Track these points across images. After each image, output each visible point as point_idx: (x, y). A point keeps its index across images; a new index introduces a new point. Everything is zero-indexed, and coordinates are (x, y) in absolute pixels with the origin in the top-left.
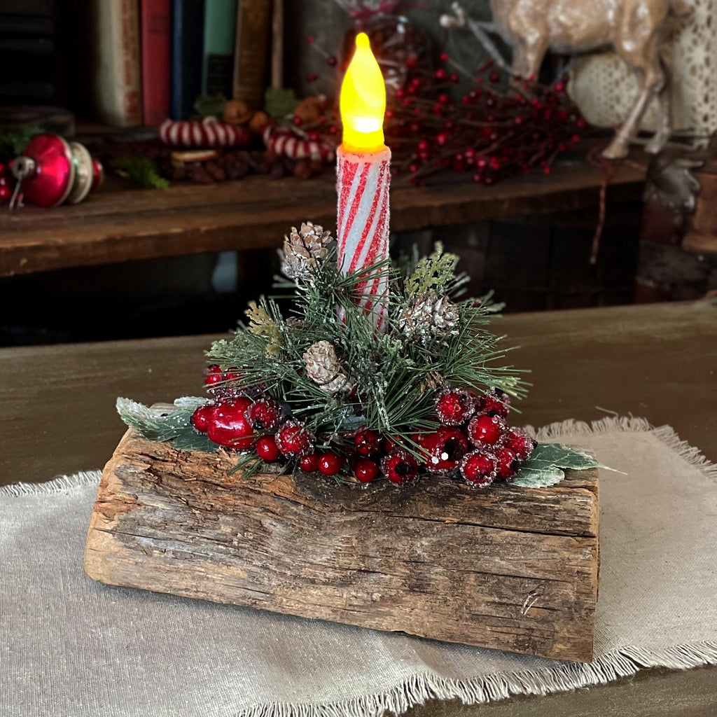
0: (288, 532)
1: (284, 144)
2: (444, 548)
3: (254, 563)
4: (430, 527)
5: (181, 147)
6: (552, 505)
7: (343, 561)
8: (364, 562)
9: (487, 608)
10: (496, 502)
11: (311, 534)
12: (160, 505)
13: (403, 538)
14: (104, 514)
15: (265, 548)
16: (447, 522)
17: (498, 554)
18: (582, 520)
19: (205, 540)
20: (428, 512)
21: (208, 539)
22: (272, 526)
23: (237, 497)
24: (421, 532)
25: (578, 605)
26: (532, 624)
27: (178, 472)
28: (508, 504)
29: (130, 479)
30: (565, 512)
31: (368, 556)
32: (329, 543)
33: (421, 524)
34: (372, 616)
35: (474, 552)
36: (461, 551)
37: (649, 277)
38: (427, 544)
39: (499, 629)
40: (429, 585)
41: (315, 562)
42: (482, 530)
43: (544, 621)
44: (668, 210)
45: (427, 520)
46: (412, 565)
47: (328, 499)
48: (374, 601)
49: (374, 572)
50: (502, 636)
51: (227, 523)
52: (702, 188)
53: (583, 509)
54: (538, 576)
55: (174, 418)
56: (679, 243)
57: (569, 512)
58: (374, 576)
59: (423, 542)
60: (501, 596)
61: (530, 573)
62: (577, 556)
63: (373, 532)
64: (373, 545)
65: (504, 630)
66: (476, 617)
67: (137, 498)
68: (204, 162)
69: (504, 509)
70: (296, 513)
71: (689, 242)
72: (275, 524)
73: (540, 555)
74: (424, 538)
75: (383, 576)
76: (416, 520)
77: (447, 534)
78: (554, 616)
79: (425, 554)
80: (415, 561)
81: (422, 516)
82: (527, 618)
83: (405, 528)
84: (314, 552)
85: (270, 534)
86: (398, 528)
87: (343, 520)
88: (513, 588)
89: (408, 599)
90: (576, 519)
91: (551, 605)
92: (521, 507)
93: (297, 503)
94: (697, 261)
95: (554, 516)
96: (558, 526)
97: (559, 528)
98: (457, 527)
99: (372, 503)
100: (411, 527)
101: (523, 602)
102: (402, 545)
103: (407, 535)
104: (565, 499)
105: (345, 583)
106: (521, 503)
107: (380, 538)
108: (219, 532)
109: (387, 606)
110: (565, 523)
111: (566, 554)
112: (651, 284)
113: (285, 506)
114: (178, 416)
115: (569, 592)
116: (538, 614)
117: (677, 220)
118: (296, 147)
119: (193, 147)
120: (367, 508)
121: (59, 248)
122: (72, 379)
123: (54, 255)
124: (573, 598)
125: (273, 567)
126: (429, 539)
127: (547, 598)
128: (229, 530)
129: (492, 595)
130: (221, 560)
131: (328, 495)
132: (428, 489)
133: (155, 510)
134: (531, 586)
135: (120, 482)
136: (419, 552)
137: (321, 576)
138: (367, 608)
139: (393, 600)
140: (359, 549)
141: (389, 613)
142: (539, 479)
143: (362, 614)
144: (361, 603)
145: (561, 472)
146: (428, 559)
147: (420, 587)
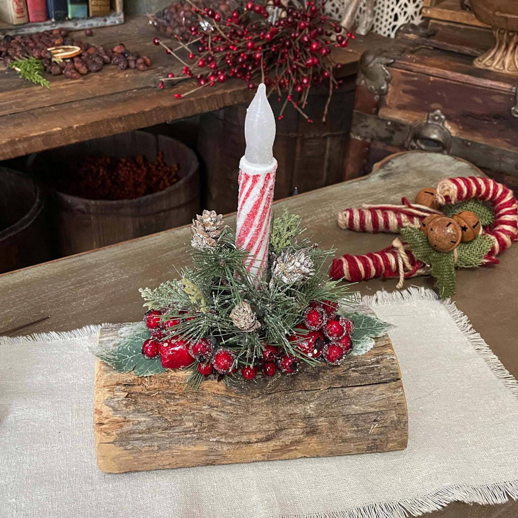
0: (229, 417)
2: (324, 407)
3: (211, 440)
4: (313, 395)
6: (376, 366)
7: (265, 427)
8: (278, 425)
9: (351, 435)
10: (346, 371)
11: (244, 416)
12: (143, 419)
13: (299, 405)
14: (105, 433)
15: (216, 430)
16: (321, 389)
17: (353, 403)
18: (394, 372)
19: (177, 433)
20: (310, 385)
21: (178, 432)
22: (218, 416)
23: (190, 401)
24: (308, 400)
25: (399, 421)
26: (376, 437)
27: (145, 391)
28: (352, 370)
29: (117, 406)
30: (384, 369)
31: (280, 421)
32: (255, 419)
33: (307, 394)
35: (341, 405)
37: (358, 134)
38: (313, 406)
39: (358, 443)
40: (317, 429)
41: (248, 431)
42: (342, 390)
43: (382, 433)
44: (371, 92)
45: (310, 391)
46: (306, 420)
47: (248, 390)
48: (287, 445)
49: (284, 429)
50: (359, 447)
51: (189, 421)
52: (392, 77)
53: (393, 364)
54: (376, 410)
55: (125, 348)
56: (377, 113)
57: (386, 368)
58: (285, 431)
59: (311, 406)
60: (357, 426)
61: (372, 409)
62: (395, 395)
63: (280, 406)
64: (282, 414)
65: (361, 443)
66: (345, 441)
67: (125, 418)
69: (351, 374)
70: (231, 404)
71: (383, 112)
72: (220, 414)
73: (376, 398)
74: (311, 403)
75: (290, 430)
76: (304, 392)
77: (323, 397)
78: (387, 430)
79: (313, 412)
80: (307, 418)
81: (307, 389)
82: (373, 435)
83: (298, 399)
84: (247, 426)
85: (217, 421)
86: (294, 400)
87: (261, 402)
88: (364, 421)
89: (306, 439)
90: (391, 372)
91: (385, 425)
92: (360, 371)
93: (230, 398)
94: (387, 125)
95: (379, 373)
96: (382, 378)
97: (383, 380)
98: (328, 391)
99: (276, 387)
100: (302, 398)
101: (370, 427)
102: (299, 410)
103: (301, 403)
104: (382, 359)
105: (268, 439)
106: (359, 368)
107: (285, 409)
108: (185, 426)
109: (295, 446)
110: (386, 376)
111: (390, 394)
112: (359, 138)
113: (223, 401)
114: (127, 345)
115: (394, 416)
116: (378, 431)
117: (376, 98)
120: (273, 391)
124: (396, 418)
125: (223, 440)
126: (313, 403)
127: (383, 421)
128: (191, 424)
129: (353, 427)
131: (248, 388)
132: (305, 371)
133: (139, 423)
134: (374, 417)
135: (111, 409)
136: (310, 412)
137: (253, 438)
138: (283, 449)
139: (298, 442)
140: (274, 418)
141: (296, 449)
142: (362, 347)
143: (280, 453)
144: (279, 448)
145: (372, 339)
146: (315, 415)
147: (312, 431)
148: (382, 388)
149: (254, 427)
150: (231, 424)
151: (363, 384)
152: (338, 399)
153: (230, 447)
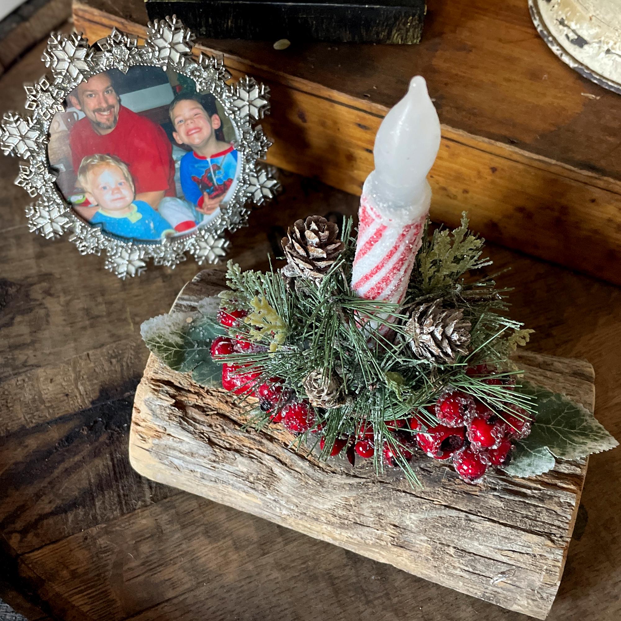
0: (295, 482)
3: (268, 496)
7: (342, 512)
8: (359, 518)
10: (484, 492)
12: (186, 439)
13: (395, 508)
14: (140, 435)
15: (276, 488)
16: (435, 502)
17: (477, 540)
19: (226, 472)
20: (420, 490)
21: (228, 471)
22: (281, 475)
24: (411, 507)
25: (542, 589)
27: (200, 403)
29: (158, 411)
32: (330, 498)
33: (412, 500)
35: (456, 534)
36: (445, 531)
38: (415, 519)
41: (318, 507)
45: (418, 497)
46: (401, 530)
51: (243, 464)
54: (510, 562)
58: (368, 529)
59: (412, 517)
62: (549, 555)
63: (368, 498)
64: (368, 508)
65: (474, 587)
66: (451, 575)
67: (165, 430)
69: (490, 500)
70: (302, 467)
72: (284, 474)
74: (413, 513)
75: (375, 531)
76: (408, 495)
79: (413, 525)
80: (404, 528)
82: (495, 586)
83: (397, 500)
85: (280, 479)
86: (391, 499)
87: (343, 482)
88: (487, 566)
89: (395, 551)
92: (506, 500)
93: (303, 459)
96: (537, 526)
97: (538, 528)
100: (403, 501)
102: (393, 516)
104: (551, 497)
108: (237, 468)
111: (539, 551)
113: (293, 459)
116: (505, 586)
120: (365, 476)
124: (538, 584)
126: (417, 515)
127: (515, 578)
128: (245, 470)
129: (467, 566)
130: (240, 488)
133: (181, 442)
135: (150, 412)
136: (408, 522)
142: (529, 465)
145: (553, 459)
146: (415, 529)
151: (501, 521)
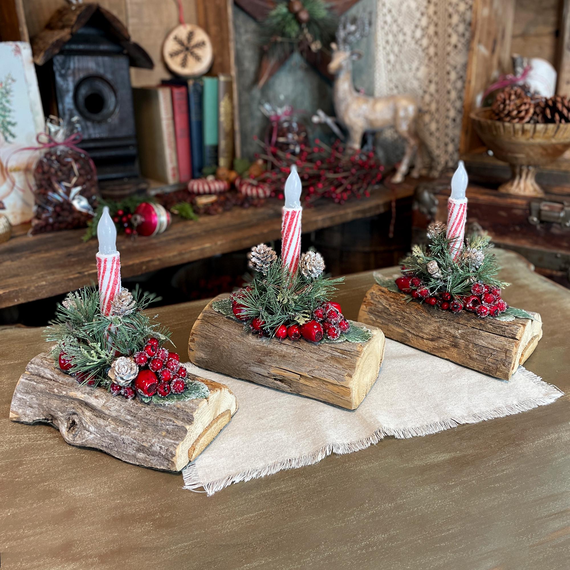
1: (246, 189)
2: (465, 334)
4: (462, 327)
5: (199, 194)
6: (506, 327)
9: (476, 356)
11: (424, 323)
18: (514, 333)
26: (490, 364)
28: (490, 324)
30: (509, 330)
31: (440, 333)
34: (439, 352)
39: (479, 364)
40: (458, 346)
43: (494, 364)
48: (440, 348)
49: (442, 338)
50: (480, 366)
53: (516, 330)
57: (511, 330)
60: (481, 353)
61: (492, 347)
68: (212, 204)
73: (497, 342)
77: (467, 330)
78: (498, 363)
81: (460, 323)
84: (424, 329)
90: (512, 333)
91: (497, 359)
95: (505, 331)
98: (471, 328)
99: (445, 317)
101: (488, 356)
105: (432, 340)
106: (495, 325)
107: (445, 328)
109: (445, 350)
110: (508, 333)
115: (504, 356)
118: (252, 190)
119: (205, 194)
121: (159, 260)
122: (175, 324)
123: (157, 263)
125: (411, 331)
134: (491, 351)
137: (425, 336)
138: (438, 349)
139: (447, 348)
140: (438, 330)
141: (445, 353)
143: (436, 351)
144: (436, 347)
147: (455, 345)
148: (503, 338)
149: (427, 331)
150: (417, 325)
152: (475, 333)
153: (413, 336)
